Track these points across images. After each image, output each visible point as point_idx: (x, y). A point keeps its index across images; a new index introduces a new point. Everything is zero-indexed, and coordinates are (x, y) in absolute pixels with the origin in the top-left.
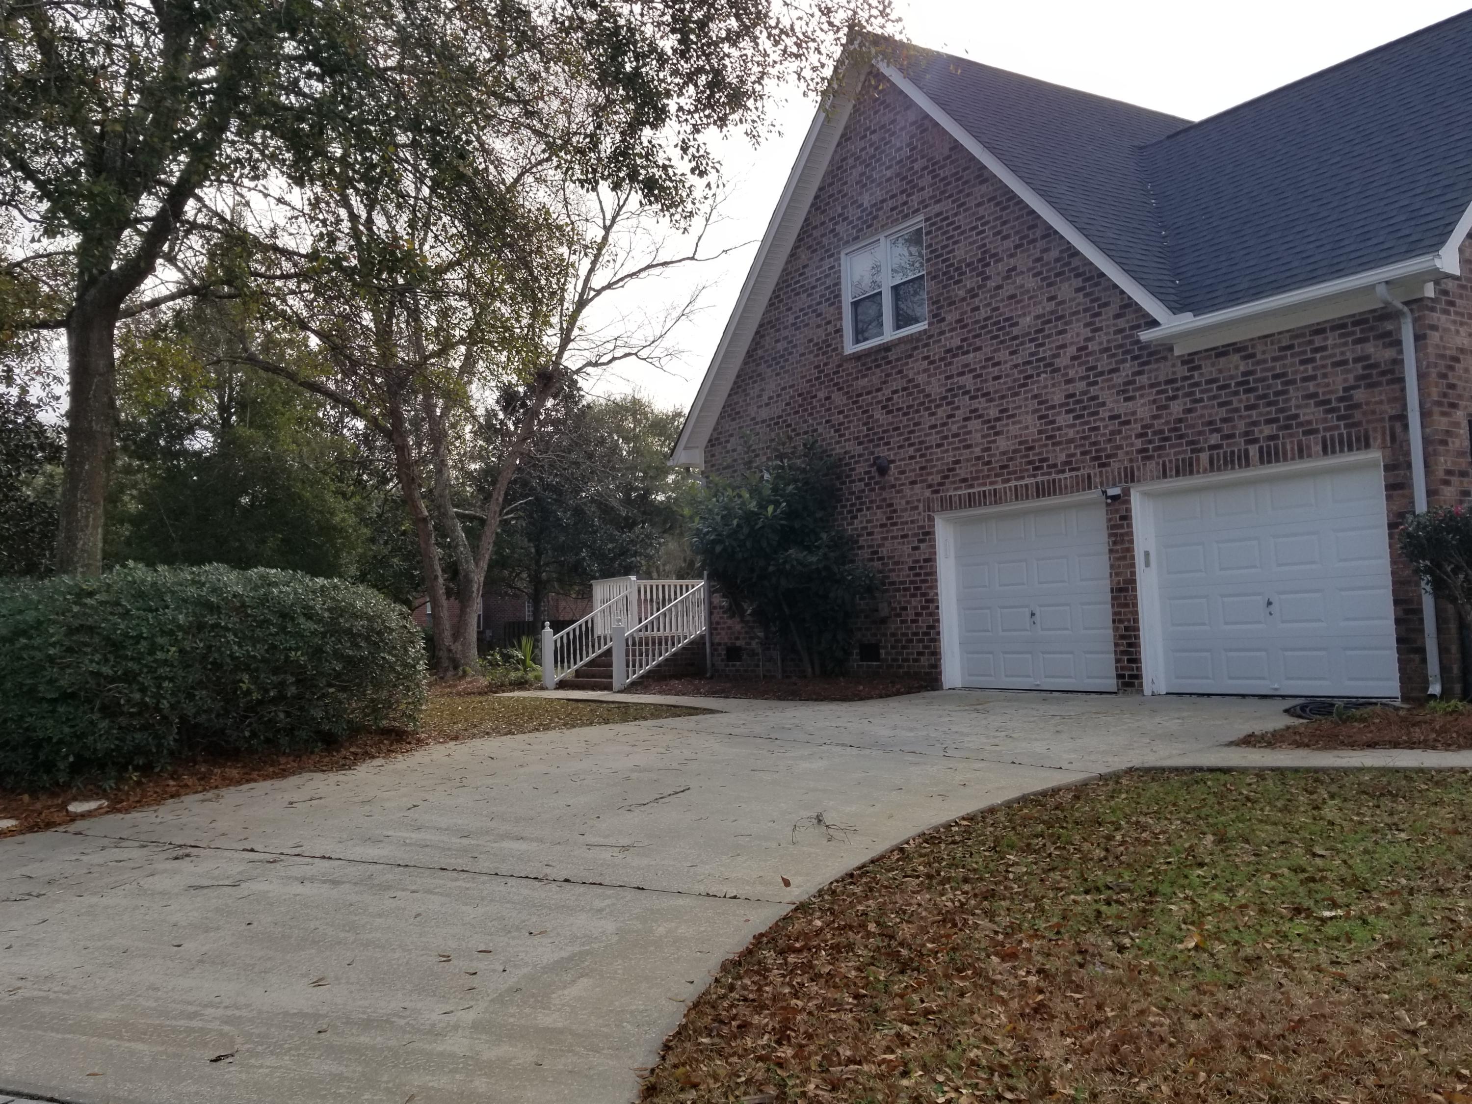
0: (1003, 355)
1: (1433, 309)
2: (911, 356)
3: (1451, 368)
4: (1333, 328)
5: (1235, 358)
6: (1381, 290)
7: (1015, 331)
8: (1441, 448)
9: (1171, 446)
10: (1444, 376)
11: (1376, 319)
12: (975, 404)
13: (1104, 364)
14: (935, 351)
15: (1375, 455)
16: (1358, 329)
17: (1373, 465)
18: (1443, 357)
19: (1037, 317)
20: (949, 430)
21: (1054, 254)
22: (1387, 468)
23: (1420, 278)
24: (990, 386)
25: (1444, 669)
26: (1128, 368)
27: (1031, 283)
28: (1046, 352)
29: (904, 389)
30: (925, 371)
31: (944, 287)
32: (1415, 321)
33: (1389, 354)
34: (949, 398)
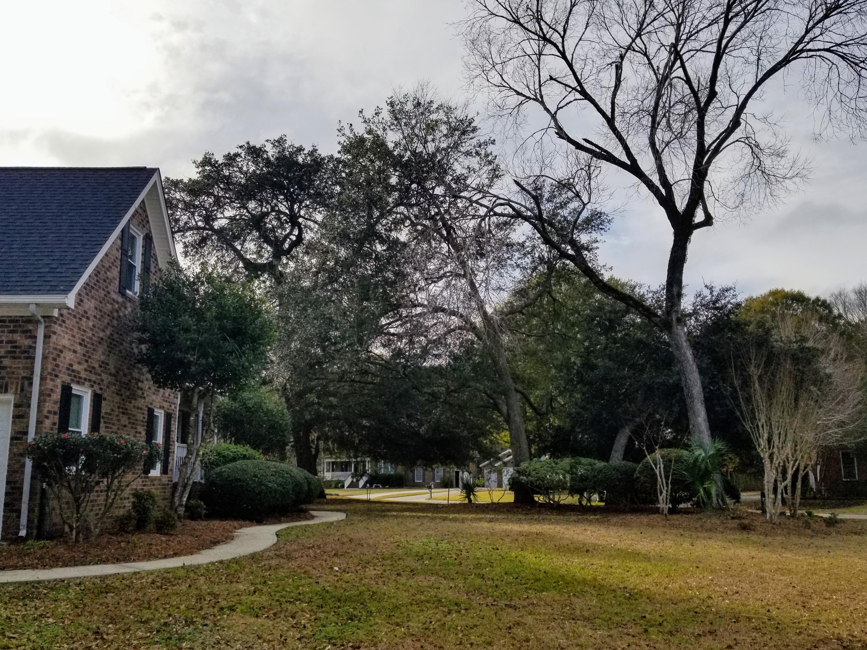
1: (55, 323)
3: (59, 356)
6: (33, 308)
8: (48, 398)
10: (55, 359)
11: (23, 321)
15: (10, 397)
16: (12, 325)
17: (8, 402)
18: (55, 349)
22: (16, 406)
23: (52, 306)
25: (29, 521)
32: (46, 327)
33: (27, 342)
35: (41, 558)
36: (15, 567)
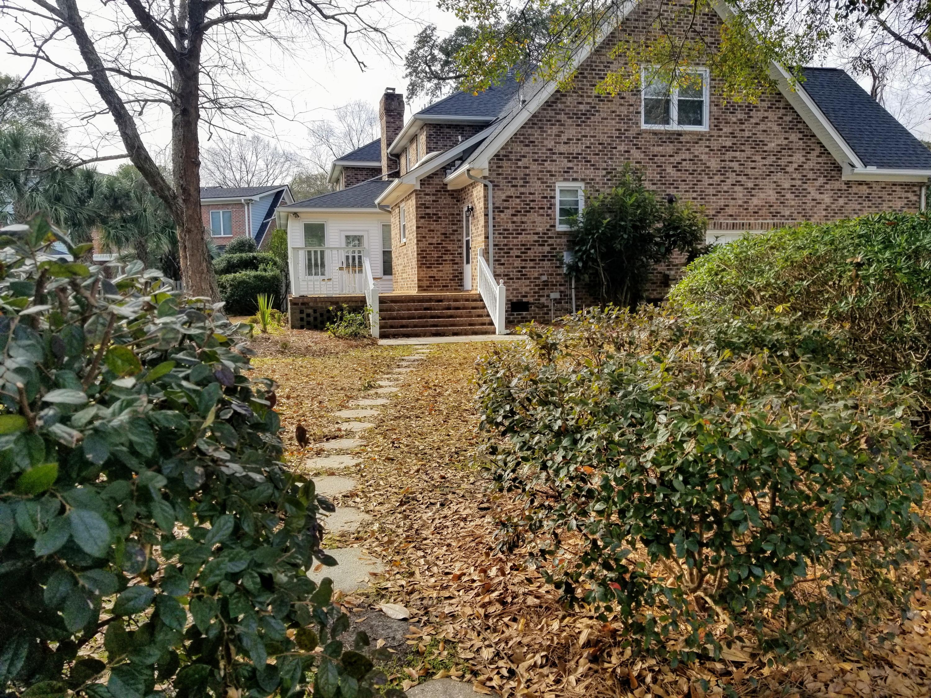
0: (758, 158)
2: (697, 143)
4: (899, 185)
5: (865, 187)
7: (766, 148)
11: (911, 185)
12: (739, 178)
13: (811, 175)
14: (715, 145)
16: (906, 187)
19: (779, 145)
21: (789, 118)
24: (749, 171)
26: (821, 180)
27: (776, 128)
28: (782, 162)
29: (690, 160)
30: (706, 153)
31: (723, 113)
33: (914, 198)
34: (723, 171)
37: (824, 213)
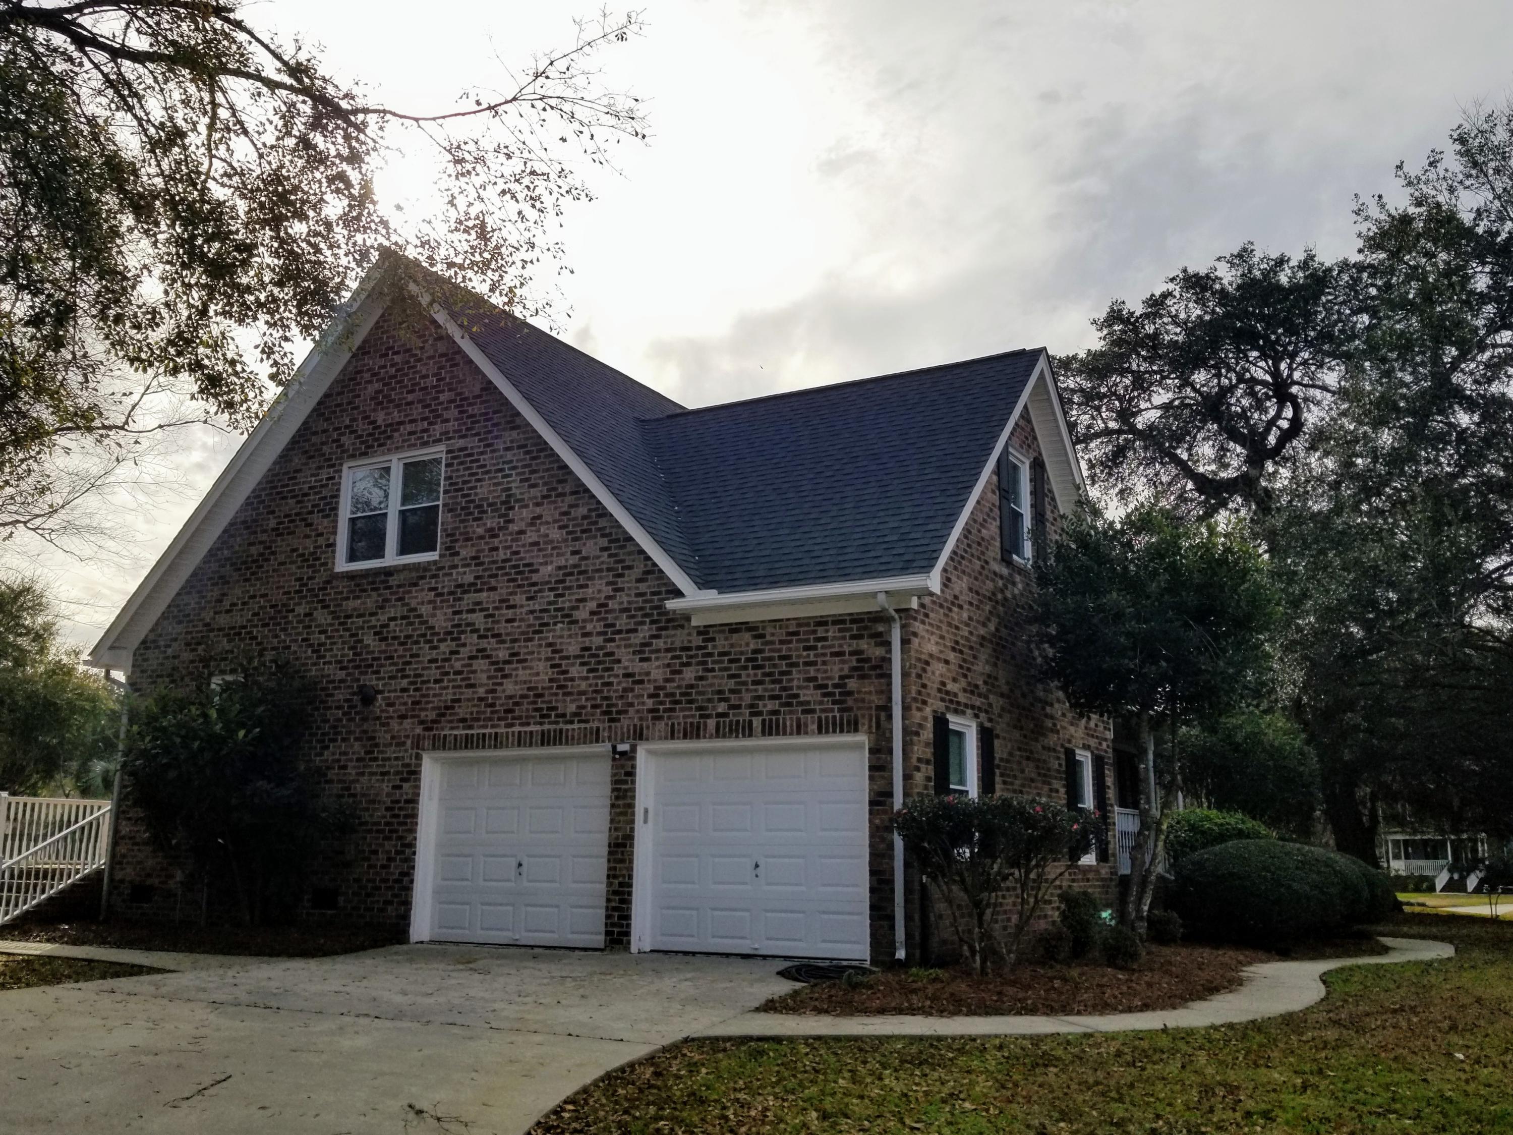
0: (519, 599)
1: (915, 619)
2: (416, 585)
3: (924, 670)
4: (835, 623)
5: (747, 636)
6: (882, 598)
7: (535, 578)
8: (915, 738)
9: (682, 710)
10: (919, 676)
11: (870, 620)
12: (484, 643)
13: (623, 622)
14: (446, 584)
15: (862, 738)
16: (855, 626)
17: (858, 746)
18: (919, 660)
19: (559, 568)
20: (452, 667)
21: (582, 511)
22: (871, 751)
23: (908, 593)
24: (502, 628)
25: (909, 935)
26: (645, 632)
27: (555, 534)
28: (565, 603)
29: (403, 618)
30: (430, 602)
31: (462, 521)
32: (903, 627)
33: (879, 652)
34: (454, 634)
35: (934, 998)
36: (900, 1011)
37: (650, 703)
